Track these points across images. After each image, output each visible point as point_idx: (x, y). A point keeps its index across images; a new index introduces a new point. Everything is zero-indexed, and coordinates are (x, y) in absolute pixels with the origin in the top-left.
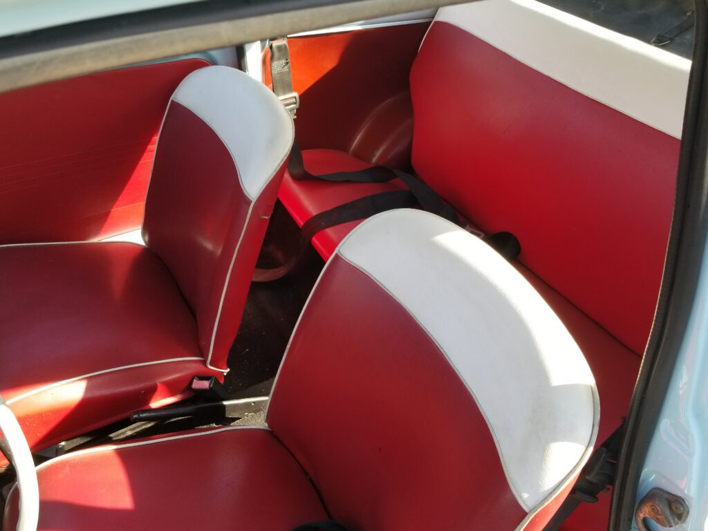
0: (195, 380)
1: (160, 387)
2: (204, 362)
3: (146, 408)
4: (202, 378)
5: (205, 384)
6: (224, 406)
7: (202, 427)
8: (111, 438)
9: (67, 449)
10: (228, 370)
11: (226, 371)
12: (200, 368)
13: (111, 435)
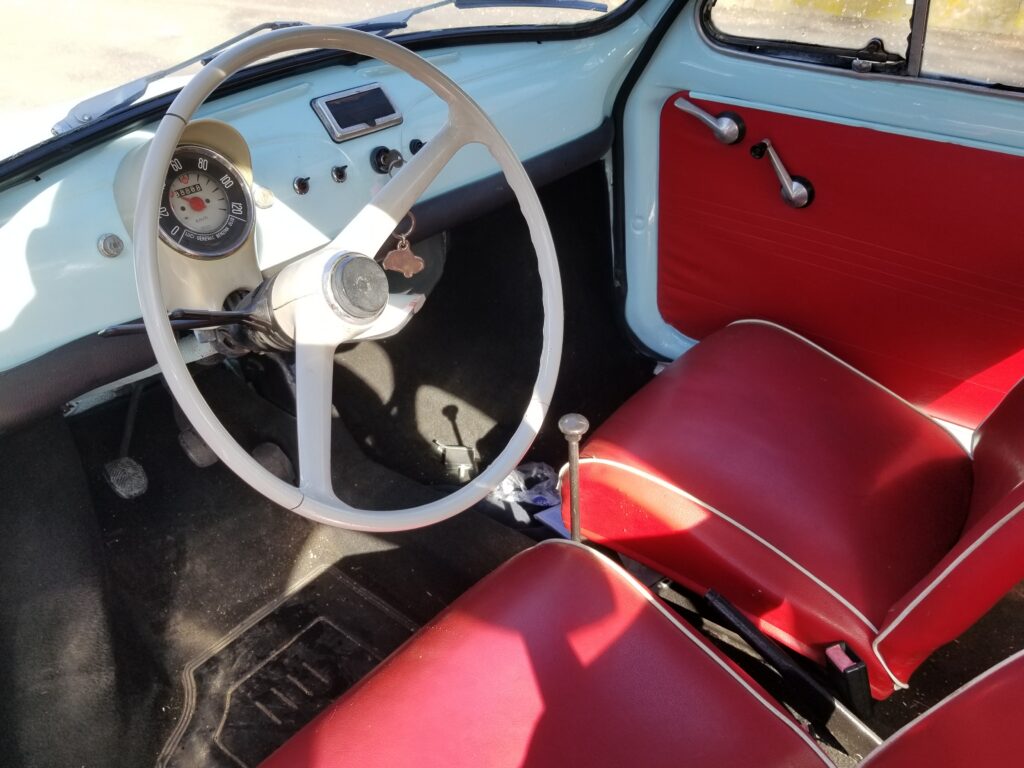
0: (838, 646)
1: (784, 608)
2: (872, 637)
3: (752, 618)
4: (851, 652)
5: (843, 662)
6: (834, 707)
7: (793, 711)
8: (702, 623)
9: (663, 595)
10: (906, 686)
11: (899, 685)
12: (859, 636)
13: (705, 621)
